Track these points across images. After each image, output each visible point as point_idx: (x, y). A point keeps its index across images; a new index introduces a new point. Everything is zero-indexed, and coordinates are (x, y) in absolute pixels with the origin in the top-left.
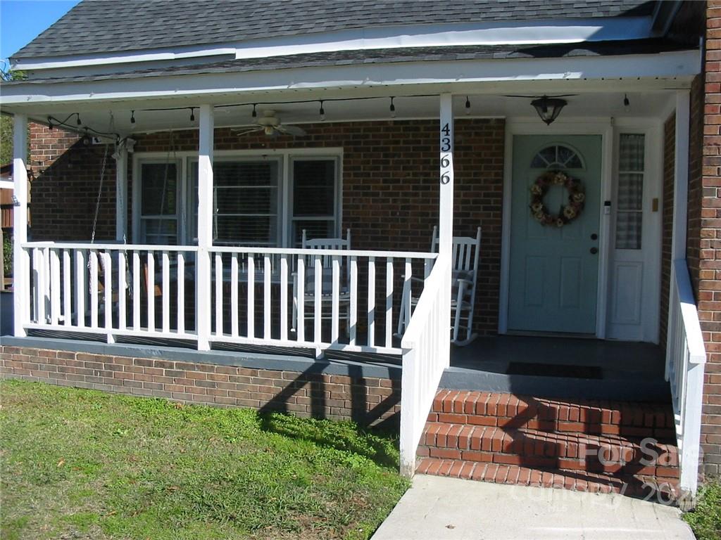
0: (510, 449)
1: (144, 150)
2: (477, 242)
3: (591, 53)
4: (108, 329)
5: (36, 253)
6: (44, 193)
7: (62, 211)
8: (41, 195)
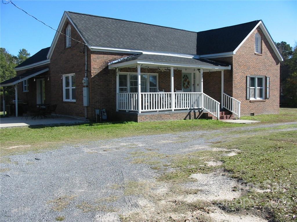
4: (157, 109)
6: (95, 81)
7: (100, 86)
8: (94, 81)
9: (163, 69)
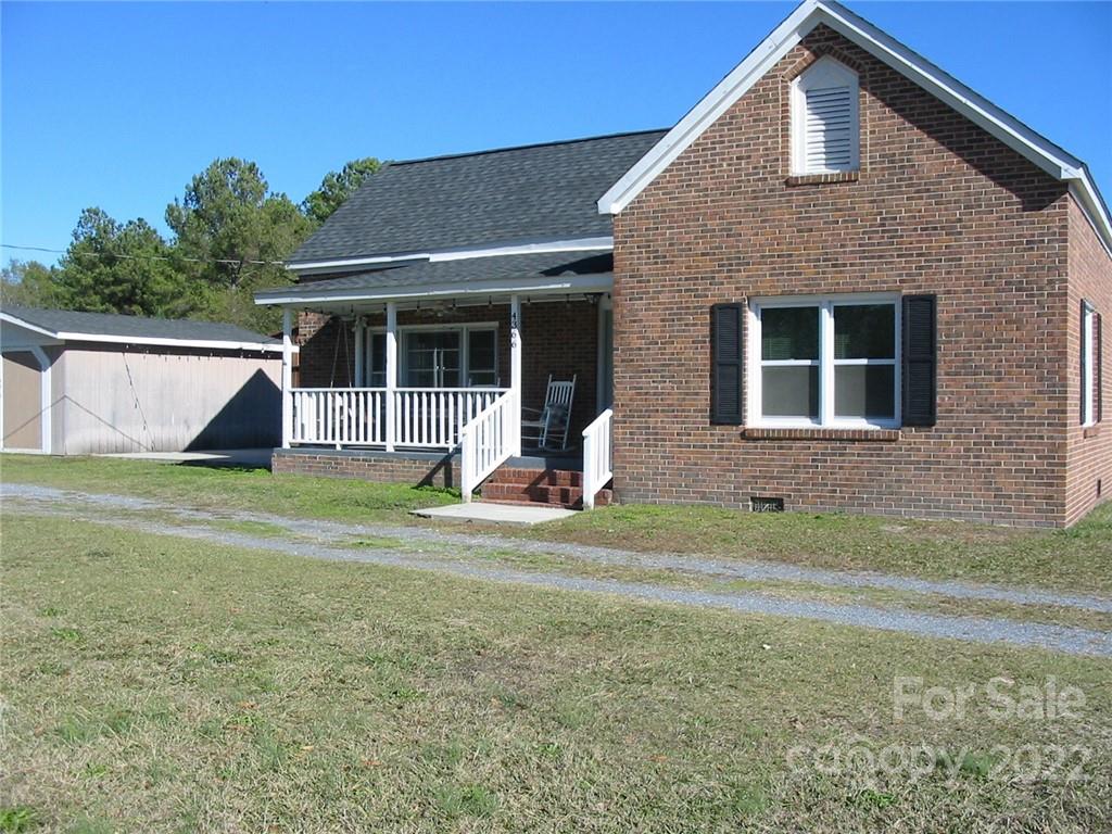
0: (526, 491)
1: (374, 325)
2: (572, 384)
3: (572, 273)
4: (337, 441)
5: (297, 395)
9: (442, 308)
